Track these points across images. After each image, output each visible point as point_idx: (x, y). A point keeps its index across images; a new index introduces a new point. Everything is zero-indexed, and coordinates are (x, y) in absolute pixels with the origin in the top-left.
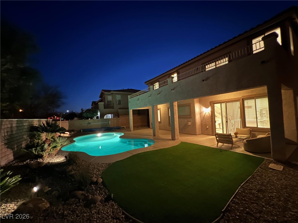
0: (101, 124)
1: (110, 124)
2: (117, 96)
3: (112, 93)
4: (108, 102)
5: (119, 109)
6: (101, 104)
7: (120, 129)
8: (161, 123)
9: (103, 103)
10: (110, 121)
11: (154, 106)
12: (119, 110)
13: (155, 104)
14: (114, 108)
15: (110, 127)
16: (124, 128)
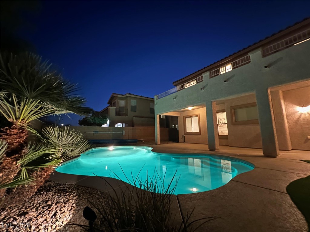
0: (112, 133)
1: (124, 135)
2: (132, 100)
3: (127, 97)
4: (119, 107)
5: (134, 116)
6: (113, 109)
7: (136, 142)
8: (200, 135)
9: (115, 108)
10: (124, 131)
11: (212, 102)
12: (135, 118)
13: (213, 99)
14: (127, 116)
15: (124, 139)
16: (141, 141)
